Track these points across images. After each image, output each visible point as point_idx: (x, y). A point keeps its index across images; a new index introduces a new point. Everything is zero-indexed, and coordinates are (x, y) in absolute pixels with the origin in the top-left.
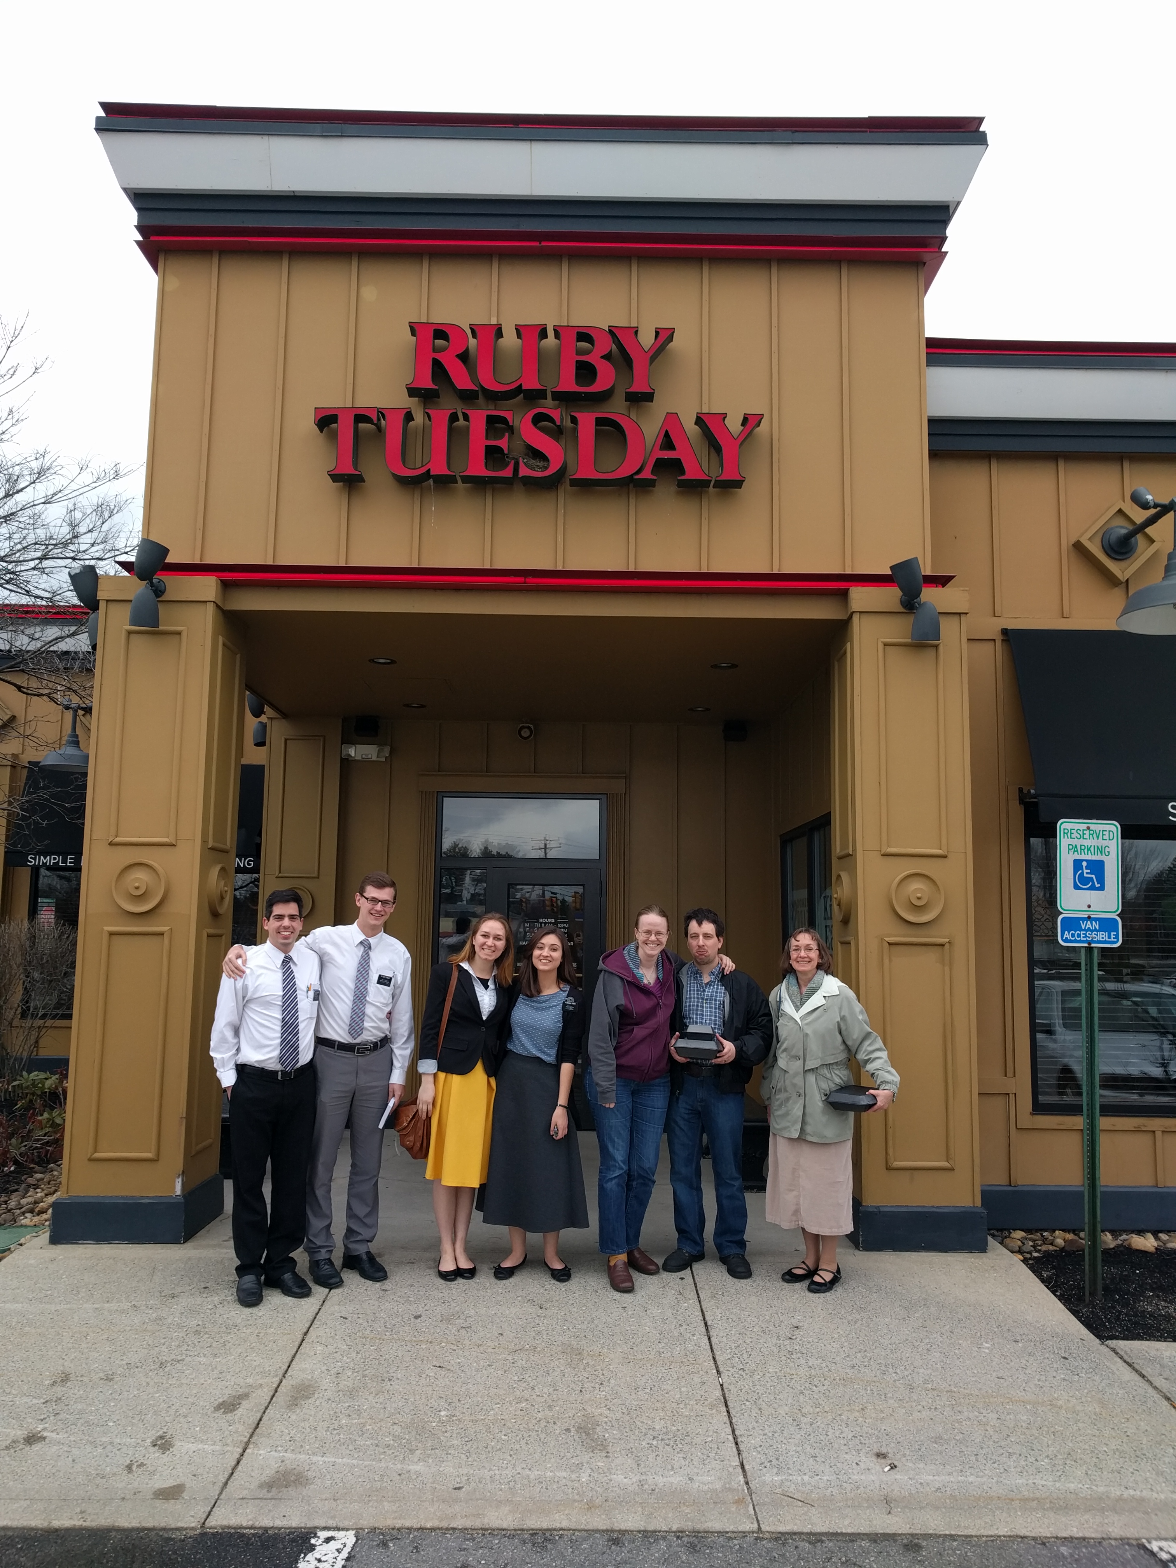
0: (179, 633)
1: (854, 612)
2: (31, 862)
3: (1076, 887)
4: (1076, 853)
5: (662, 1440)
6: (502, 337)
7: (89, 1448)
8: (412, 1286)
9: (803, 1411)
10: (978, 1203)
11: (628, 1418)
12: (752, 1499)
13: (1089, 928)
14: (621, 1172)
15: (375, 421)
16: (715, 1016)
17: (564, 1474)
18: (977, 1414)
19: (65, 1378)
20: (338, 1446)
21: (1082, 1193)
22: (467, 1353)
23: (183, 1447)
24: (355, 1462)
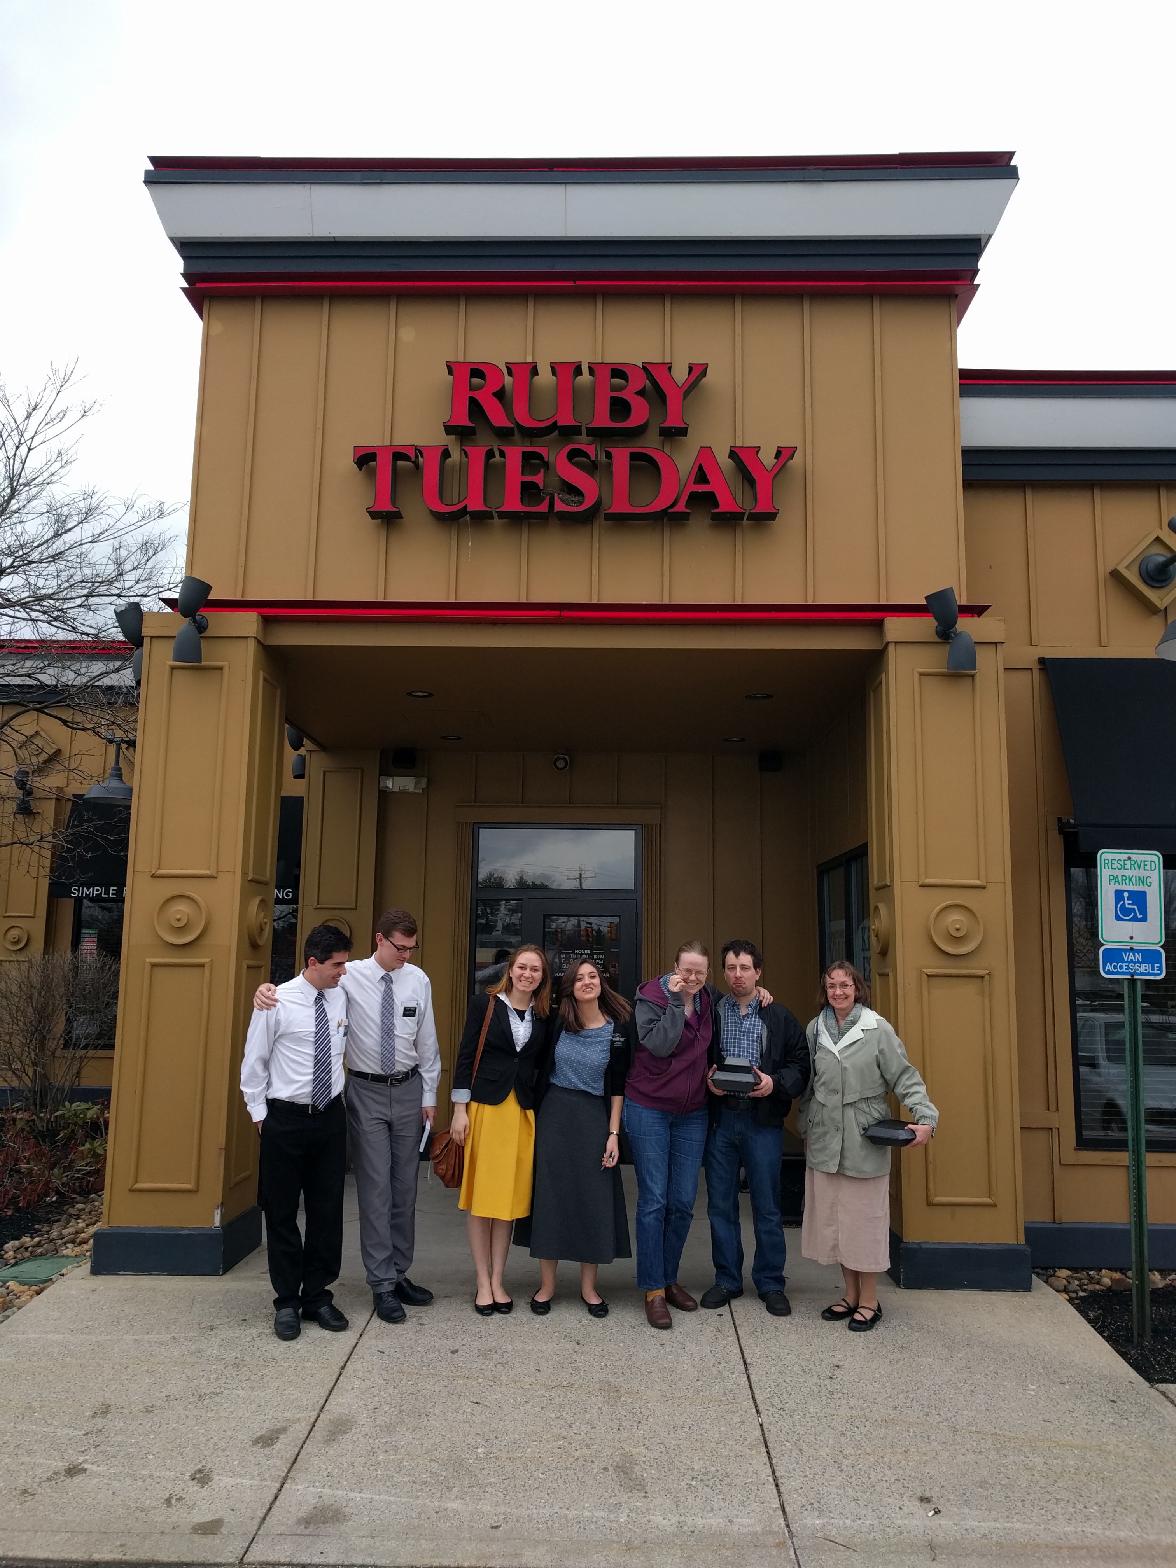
0: (221, 669)
1: (889, 642)
2: (75, 894)
3: (1118, 918)
4: (1117, 883)
5: (701, 1480)
6: (538, 375)
7: (129, 1481)
8: (449, 1320)
9: (845, 1452)
10: (1022, 1240)
11: (667, 1457)
12: (793, 1542)
13: (1131, 960)
14: (659, 1206)
15: (413, 459)
16: (753, 1049)
17: (602, 1514)
18: (1023, 1458)
19: (106, 1410)
20: (375, 1481)
21: (1129, 1231)
22: (504, 1389)
23: (221, 1481)
24: (392, 1499)
